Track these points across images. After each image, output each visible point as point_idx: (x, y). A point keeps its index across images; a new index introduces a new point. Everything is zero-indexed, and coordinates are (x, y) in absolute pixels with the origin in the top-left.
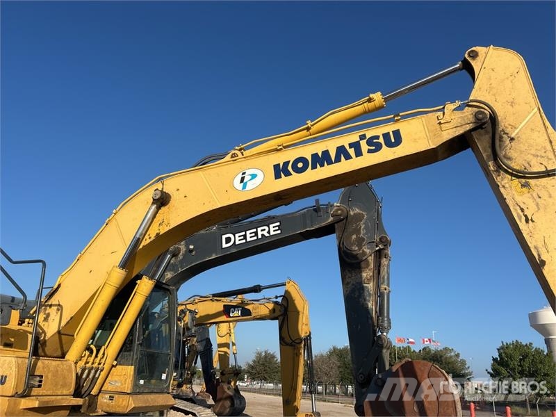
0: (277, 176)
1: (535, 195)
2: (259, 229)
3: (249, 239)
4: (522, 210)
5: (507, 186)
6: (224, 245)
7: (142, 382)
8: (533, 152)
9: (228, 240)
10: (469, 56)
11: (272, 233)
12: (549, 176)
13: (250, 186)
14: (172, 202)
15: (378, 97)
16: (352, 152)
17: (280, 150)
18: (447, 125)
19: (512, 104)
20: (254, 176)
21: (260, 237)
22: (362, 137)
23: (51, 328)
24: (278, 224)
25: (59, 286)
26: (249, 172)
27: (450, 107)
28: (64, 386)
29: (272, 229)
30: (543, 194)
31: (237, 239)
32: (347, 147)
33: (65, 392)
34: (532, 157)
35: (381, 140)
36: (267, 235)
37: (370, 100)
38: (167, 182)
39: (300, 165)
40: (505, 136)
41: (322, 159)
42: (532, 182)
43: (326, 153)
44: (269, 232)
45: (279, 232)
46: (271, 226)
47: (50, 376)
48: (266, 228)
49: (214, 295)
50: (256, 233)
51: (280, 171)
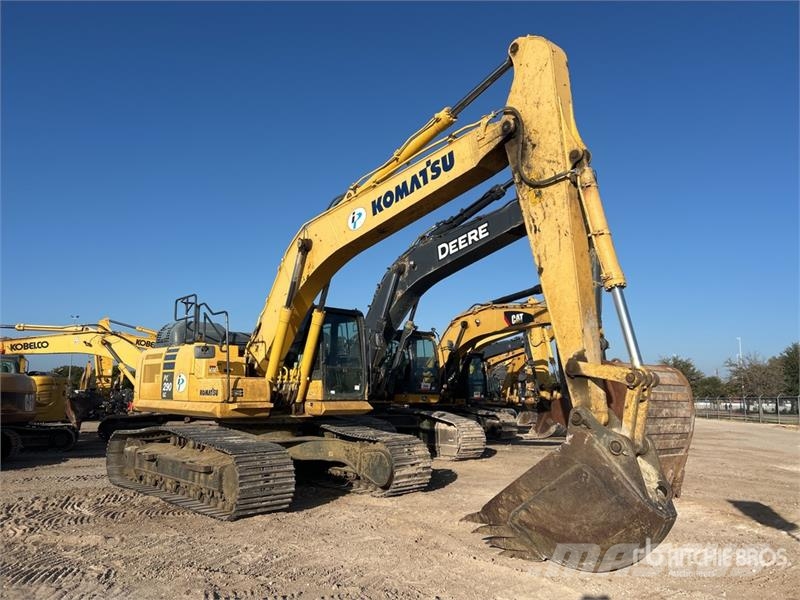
0: (375, 213)
1: (544, 205)
2: (470, 234)
3: (461, 247)
4: (533, 221)
5: (526, 197)
6: (441, 257)
7: (333, 392)
8: (548, 158)
9: (443, 250)
10: (512, 52)
11: (481, 237)
12: (556, 182)
13: (358, 225)
14: (314, 247)
15: (443, 115)
16: (421, 179)
17: (375, 186)
18: (482, 141)
19: (538, 104)
20: (360, 215)
21: (470, 242)
22: (428, 163)
23: (260, 356)
24: (486, 225)
25: (260, 324)
26: (357, 211)
27: (485, 121)
28: (261, 395)
29: (481, 232)
30: (550, 202)
31: (451, 248)
32: (418, 175)
33: (262, 400)
34: (545, 163)
35: (440, 165)
36: (476, 239)
37: (438, 120)
38: (309, 228)
39: (389, 199)
40: (529, 143)
41: (402, 191)
42: (543, 190)
43: (405, 184)
44: (478, 236)
45: (487, 234)
46: (480, 228)
47: (248, 389)
48: (475, 231)
49: (495, 302)
50: (467, 239)
51: (376, 207)
